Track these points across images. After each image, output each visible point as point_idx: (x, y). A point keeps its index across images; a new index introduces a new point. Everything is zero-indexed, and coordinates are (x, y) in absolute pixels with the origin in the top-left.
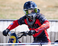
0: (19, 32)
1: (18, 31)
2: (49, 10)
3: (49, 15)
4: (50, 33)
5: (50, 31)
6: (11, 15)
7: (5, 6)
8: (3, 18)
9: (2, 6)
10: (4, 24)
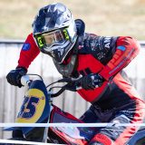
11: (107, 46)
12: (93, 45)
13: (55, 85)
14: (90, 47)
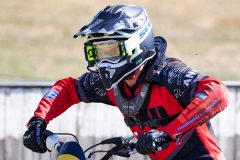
0: (93, 138)
1: (91, 134)
2: (226, 39)
3: (225, 60)
4: (229, 139)
5: (231, 134)
6: (59, 61)
7: (30, 23)
8: (24, 77)
9: (18, 22)
10: (25, 101)
11: (186, 83)
12: (171, 74)
13: (98, 148)
14: (167, 77)
